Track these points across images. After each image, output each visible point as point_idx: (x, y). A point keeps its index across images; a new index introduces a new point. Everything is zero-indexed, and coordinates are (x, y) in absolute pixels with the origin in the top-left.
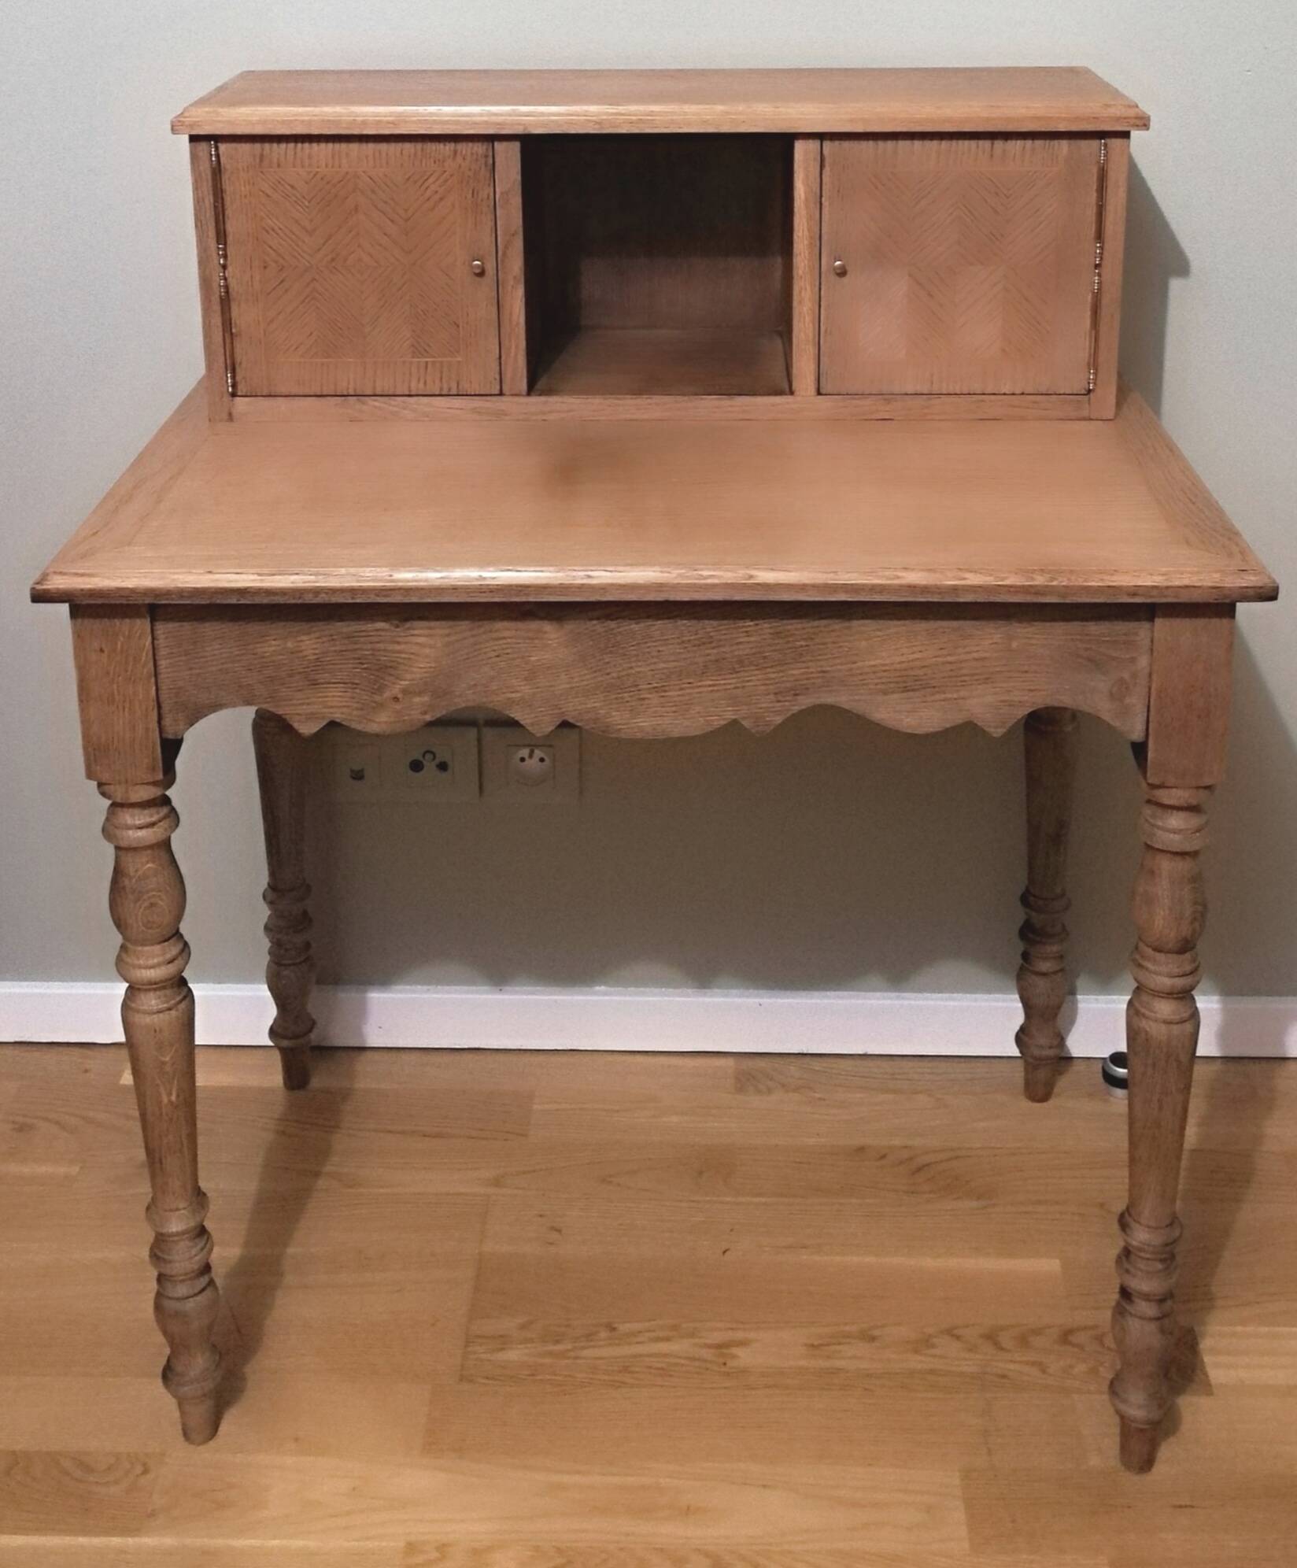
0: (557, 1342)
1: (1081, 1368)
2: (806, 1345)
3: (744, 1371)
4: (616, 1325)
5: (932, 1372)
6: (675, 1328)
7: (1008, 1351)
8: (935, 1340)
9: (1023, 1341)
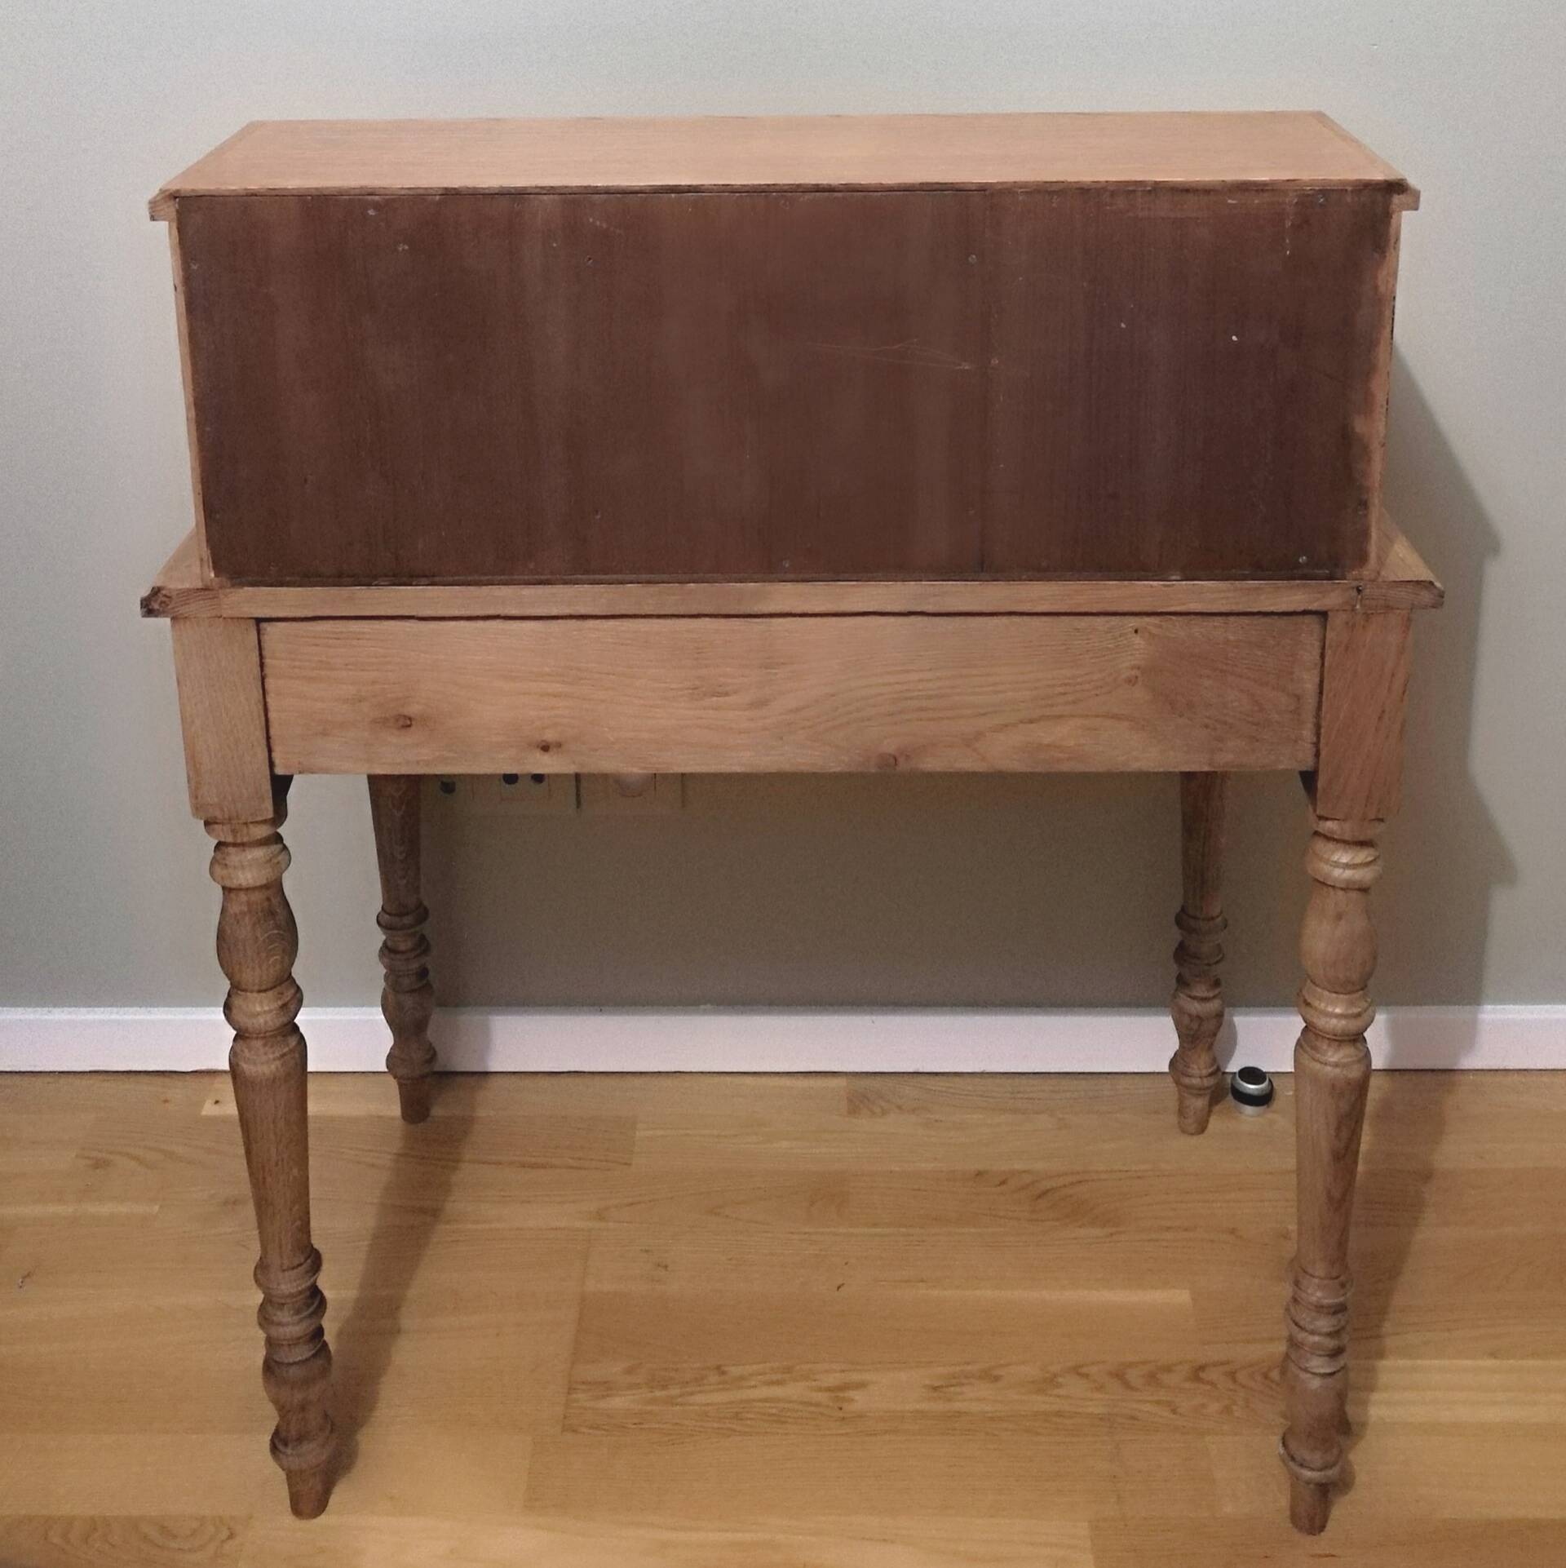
0: (664, 1387)
1: (1214, 1407)
2: (925, 1386)
3: (861, 1416)
4: (726, 1369)
5: (1059, 1414)
6: (788, 1370)
7: (1137, 1390)
8: (1060, 1380)
9: (1152, 1378)
